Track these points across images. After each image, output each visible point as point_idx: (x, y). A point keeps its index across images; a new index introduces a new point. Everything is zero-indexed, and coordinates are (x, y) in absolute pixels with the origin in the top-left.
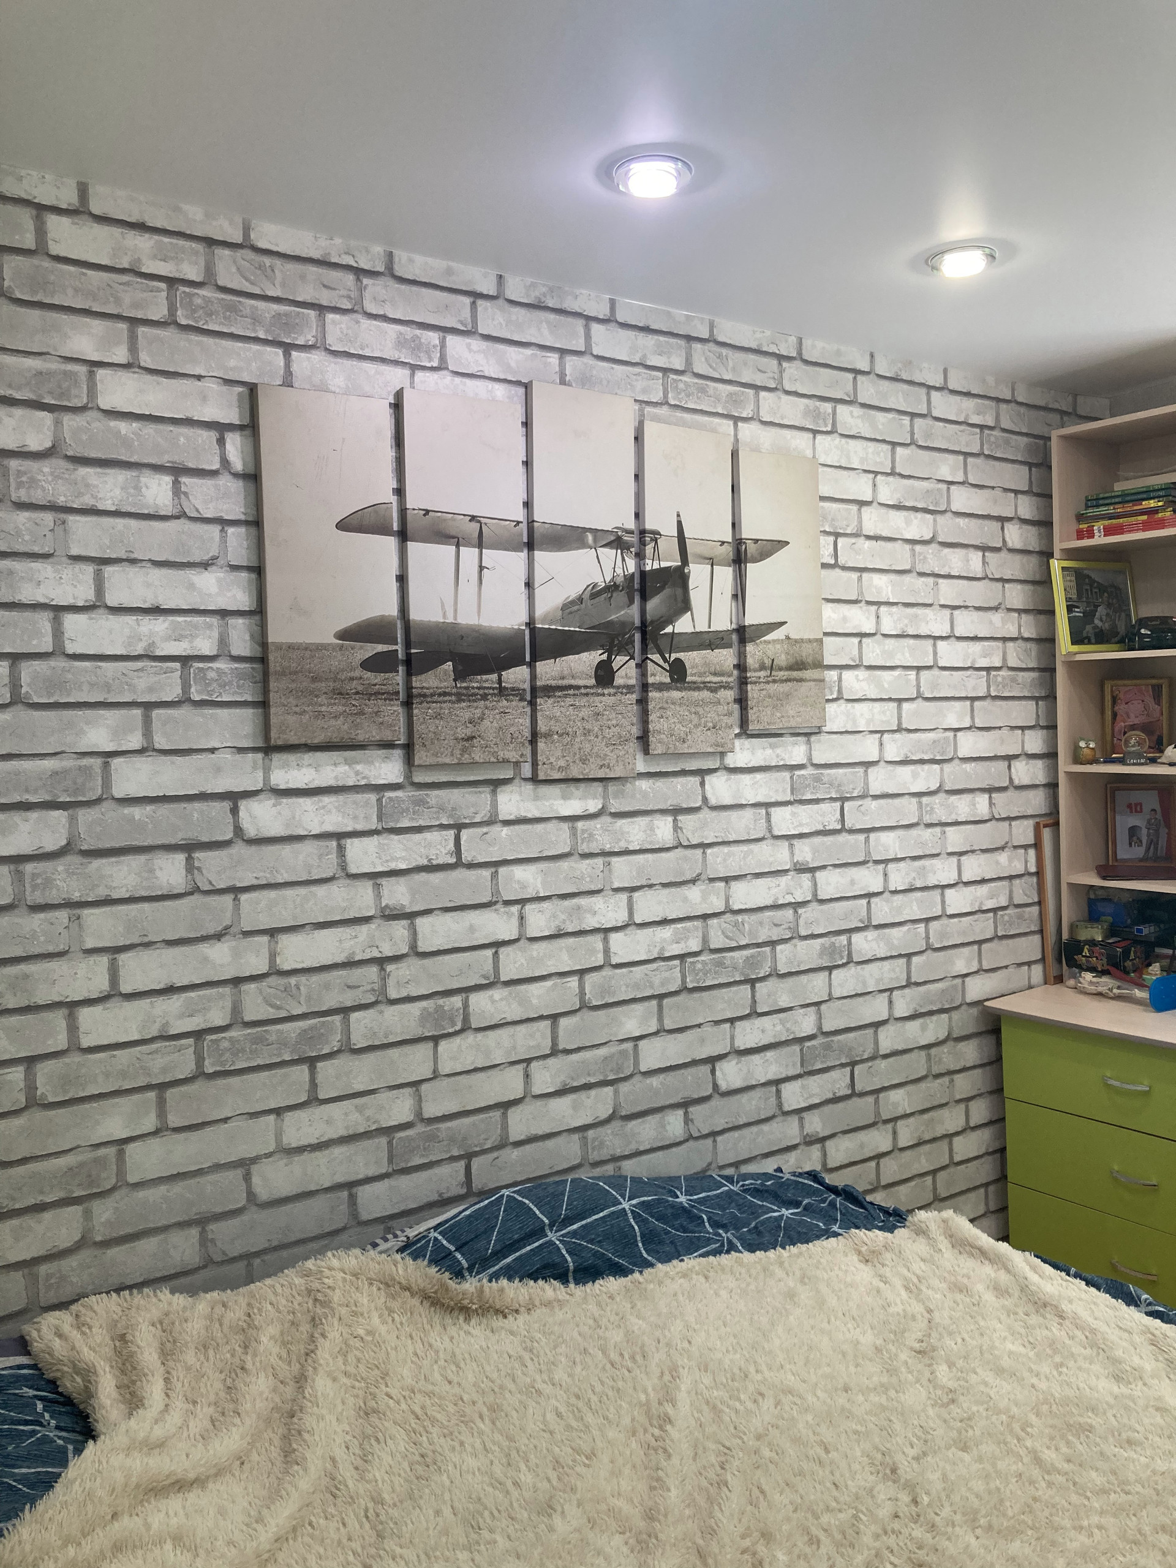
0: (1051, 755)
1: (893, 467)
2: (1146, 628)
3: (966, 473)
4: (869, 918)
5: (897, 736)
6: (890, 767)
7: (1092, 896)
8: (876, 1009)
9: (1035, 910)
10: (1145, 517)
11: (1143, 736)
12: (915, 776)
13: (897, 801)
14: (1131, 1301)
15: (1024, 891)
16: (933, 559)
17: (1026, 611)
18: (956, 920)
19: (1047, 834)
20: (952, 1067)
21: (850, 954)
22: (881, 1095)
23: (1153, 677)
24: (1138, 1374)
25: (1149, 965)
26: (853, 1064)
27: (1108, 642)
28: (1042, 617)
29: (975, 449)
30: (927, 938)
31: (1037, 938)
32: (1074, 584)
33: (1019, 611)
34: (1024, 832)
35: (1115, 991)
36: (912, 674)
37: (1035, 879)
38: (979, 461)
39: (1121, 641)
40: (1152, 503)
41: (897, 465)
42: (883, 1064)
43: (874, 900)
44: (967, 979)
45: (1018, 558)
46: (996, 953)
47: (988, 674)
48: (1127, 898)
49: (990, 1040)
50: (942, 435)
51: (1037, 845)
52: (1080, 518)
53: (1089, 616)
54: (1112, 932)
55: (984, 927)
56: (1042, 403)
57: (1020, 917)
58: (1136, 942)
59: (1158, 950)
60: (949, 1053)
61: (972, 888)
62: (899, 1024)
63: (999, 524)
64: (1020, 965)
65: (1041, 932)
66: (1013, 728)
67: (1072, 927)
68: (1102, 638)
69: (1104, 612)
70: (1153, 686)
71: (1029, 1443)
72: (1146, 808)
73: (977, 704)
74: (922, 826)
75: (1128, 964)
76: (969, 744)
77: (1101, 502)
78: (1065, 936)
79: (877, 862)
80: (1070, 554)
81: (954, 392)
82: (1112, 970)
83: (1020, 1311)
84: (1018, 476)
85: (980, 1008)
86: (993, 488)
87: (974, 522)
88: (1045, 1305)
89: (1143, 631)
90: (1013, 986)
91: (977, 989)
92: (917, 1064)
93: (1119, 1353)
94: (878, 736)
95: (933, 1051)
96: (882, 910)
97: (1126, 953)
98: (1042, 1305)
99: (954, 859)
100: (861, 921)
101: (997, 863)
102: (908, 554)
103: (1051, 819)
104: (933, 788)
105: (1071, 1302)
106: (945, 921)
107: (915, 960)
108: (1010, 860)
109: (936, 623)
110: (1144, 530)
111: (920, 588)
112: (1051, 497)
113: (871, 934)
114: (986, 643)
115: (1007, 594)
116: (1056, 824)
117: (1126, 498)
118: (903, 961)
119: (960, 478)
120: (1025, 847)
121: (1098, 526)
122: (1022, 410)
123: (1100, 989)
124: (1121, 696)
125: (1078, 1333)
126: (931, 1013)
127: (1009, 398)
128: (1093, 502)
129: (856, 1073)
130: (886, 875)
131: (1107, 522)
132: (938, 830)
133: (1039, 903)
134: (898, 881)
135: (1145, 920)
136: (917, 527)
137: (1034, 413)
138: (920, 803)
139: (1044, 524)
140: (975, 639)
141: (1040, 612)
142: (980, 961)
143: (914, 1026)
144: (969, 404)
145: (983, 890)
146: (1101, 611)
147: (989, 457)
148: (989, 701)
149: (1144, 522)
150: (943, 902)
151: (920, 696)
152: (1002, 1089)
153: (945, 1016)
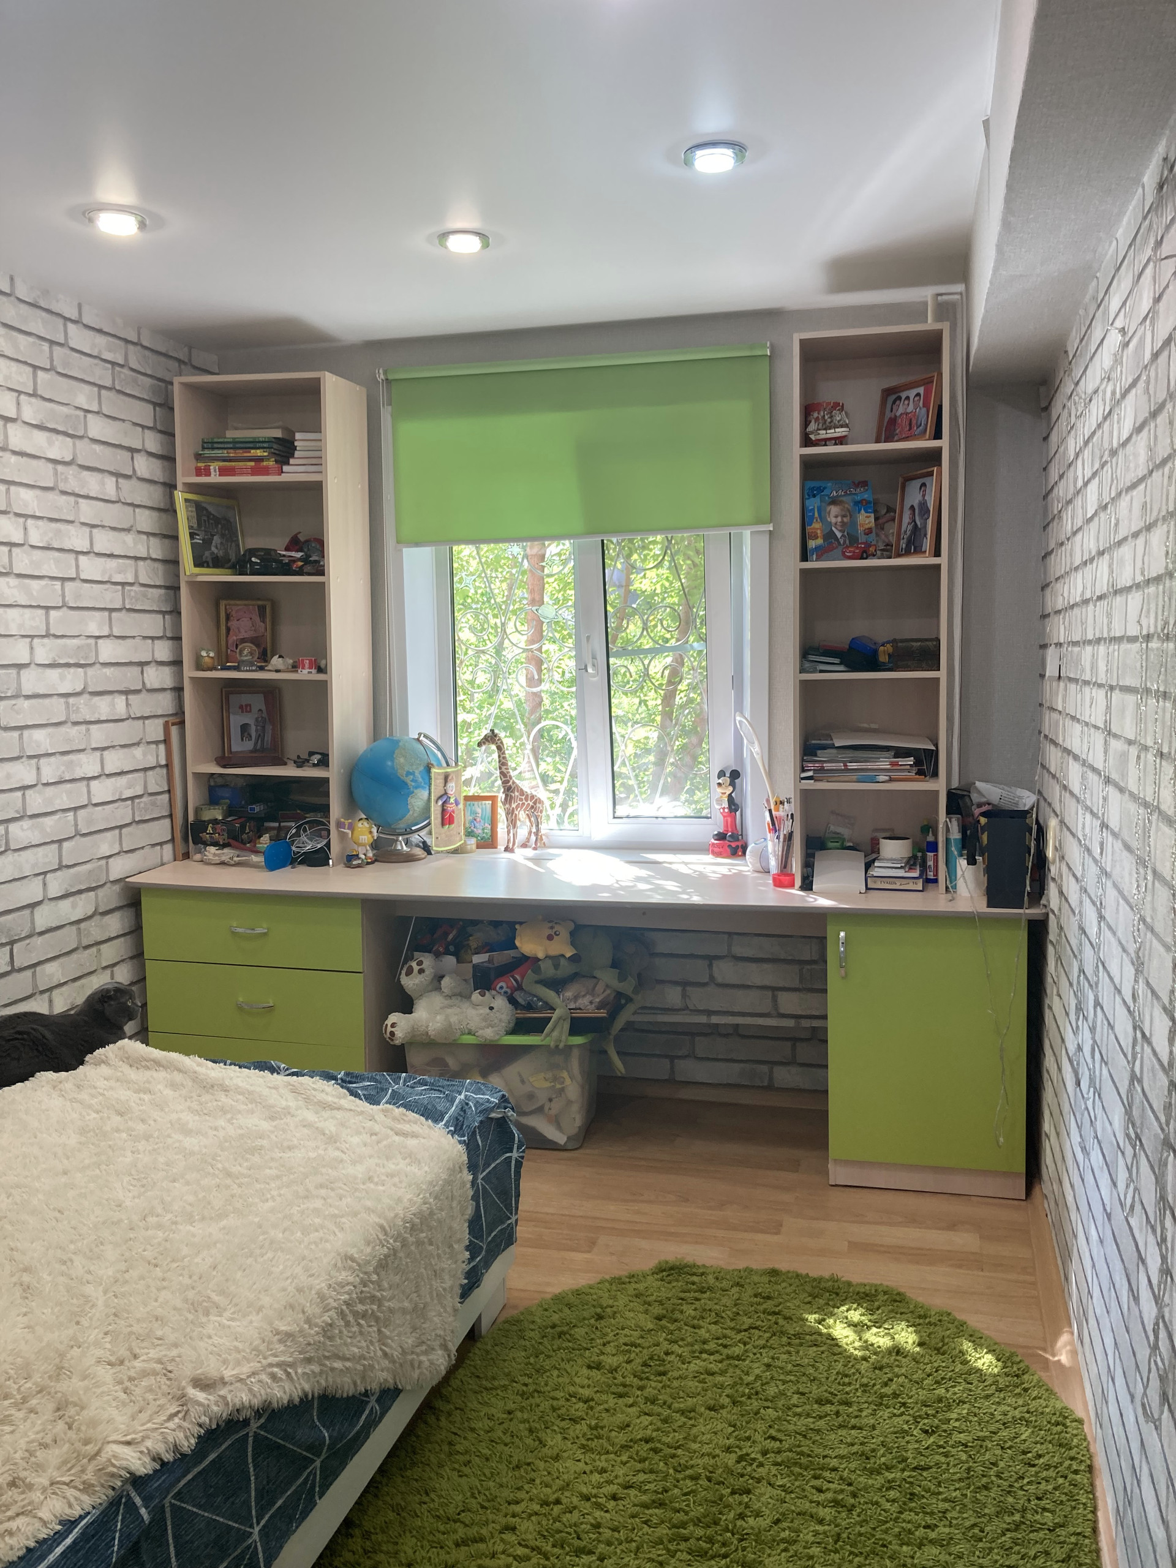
0: (177, 663)
1: (35, 389)
2: (256, 557)
3: (100, 403)
4: (24, 809)
5: (46, 640)
6: (40, 670)
7: (212, 784)
8: (31, 891)
9: (166, 797)
10: (252, 464)
11: (254, 648)
12: (62, 678)
13: (47, 701)
14: (273, 1070)
15: (156, 781)
16: (73, 479)
17: (154, 535)
18: (100, 808)
19: (174, 731)
20: (99, 939)
21: (7, 843)
22: (38, 969)
23: (259, 599)
24: (287, 1112)
25: (260, 837)
26: (12, 943)
27: (222, 567)
28: (167, 541)
29: (108, 384)
30: (76, 825)
31: (167, 822)
32: (194, 514)
33: (148, 534)
34: (155, 729)
35: (236, 859)
36: (58, 584)
37: (164, 771)
38: (111, 395)
39: (233, 567)
40: (259, 453)
41: (39, 387)
42: (38, 941)
43: (28, 792)
44: (111, 860)
45: (146, 486)
46: (135, 836)
47: (123, 588)
48: (241, 783)
49: (129, 913)
50: (79, 366)
51: (166, 741)
52: (198, 457)
53: (207, 543)
54: (229, 812)
55: (123, 813)
56: (163, 350)
57: (154, 804)
58: (250, 818)
59: (267, 824)
60: (96, 926)
61: (113, 780)
62: (53, 903)
63: (129, 454)
64: (153, 845)
65: (171, 816)
66: (145, 638)
67: (197, 811)
68: (217, 563)
69: (219, 541)
70: (259, 607)
71: (220, 1166)
72: (255, 709)
73: (114, 614)
74: (69, 724)
75: (245, 836)
76: (108, 651)
77: (216, 445)
78: (191, 818)
79: (30, 757)
80: (191, 488)
81: (88, 327)
82: (231, 841)
83: (194, 1095)
84: (145, 413)
85: (122, 884)
86: (123, 421)
87: (109, 450)
88: (212, 1086)
89: (253, 559)
90: (148, 864)
91: (119, 868)
92: (68, 939)
93: (271, 1101)
94: (29, 640)
95: (83, 925)
96: (36, 801)
97: (243, 827)
98: (209, 1087)
99: (98, 754)
100: (17, 812)
101: (134, 757)
102: (51, 472)
103: (178, 718)
104: (78, 689)
105: (231, 1079)
106: (90, 809)
107: (65, 845)
108: (144, 755)
109: (77, 539)
110: (253, 474)
111: (62, 505)
112: (174, 435)
113: (26, 824)
114: (121, 561)
115: (138, 517)
116: (182, 723)
117: (236, 444)
118: (56, 846)
119: (95, 408)
120: (157, 743)
121: (214, 466)
122: (147, 353)
123: (223, 858)
124: (233, 613)
125: (241, 1097)
126: (80, 892)
127: (135, 340)
128: (209, 445)
129: (15, 951)
130: (38, 769)
131: (221, 464)
132: (83, 727)
133: (169, 791)
134: (48, 775)
135: (256, 801)
136: (59, 448)
137: (155, 357)
138: (67, 703)
139: (168, 458)
140: (111, 556)
141: (165, 536)
142: (121, 844)
143: (65, 904)
144: (102, 340)
145: (123, 781)
146: (217, 539)
147: (119, 392)
148: (124, 611)
149: (252, 468)
150: (89, 792)
151: (65, 605)
152: (142, 954)
153: (92, 894)
